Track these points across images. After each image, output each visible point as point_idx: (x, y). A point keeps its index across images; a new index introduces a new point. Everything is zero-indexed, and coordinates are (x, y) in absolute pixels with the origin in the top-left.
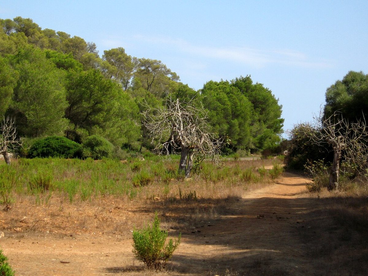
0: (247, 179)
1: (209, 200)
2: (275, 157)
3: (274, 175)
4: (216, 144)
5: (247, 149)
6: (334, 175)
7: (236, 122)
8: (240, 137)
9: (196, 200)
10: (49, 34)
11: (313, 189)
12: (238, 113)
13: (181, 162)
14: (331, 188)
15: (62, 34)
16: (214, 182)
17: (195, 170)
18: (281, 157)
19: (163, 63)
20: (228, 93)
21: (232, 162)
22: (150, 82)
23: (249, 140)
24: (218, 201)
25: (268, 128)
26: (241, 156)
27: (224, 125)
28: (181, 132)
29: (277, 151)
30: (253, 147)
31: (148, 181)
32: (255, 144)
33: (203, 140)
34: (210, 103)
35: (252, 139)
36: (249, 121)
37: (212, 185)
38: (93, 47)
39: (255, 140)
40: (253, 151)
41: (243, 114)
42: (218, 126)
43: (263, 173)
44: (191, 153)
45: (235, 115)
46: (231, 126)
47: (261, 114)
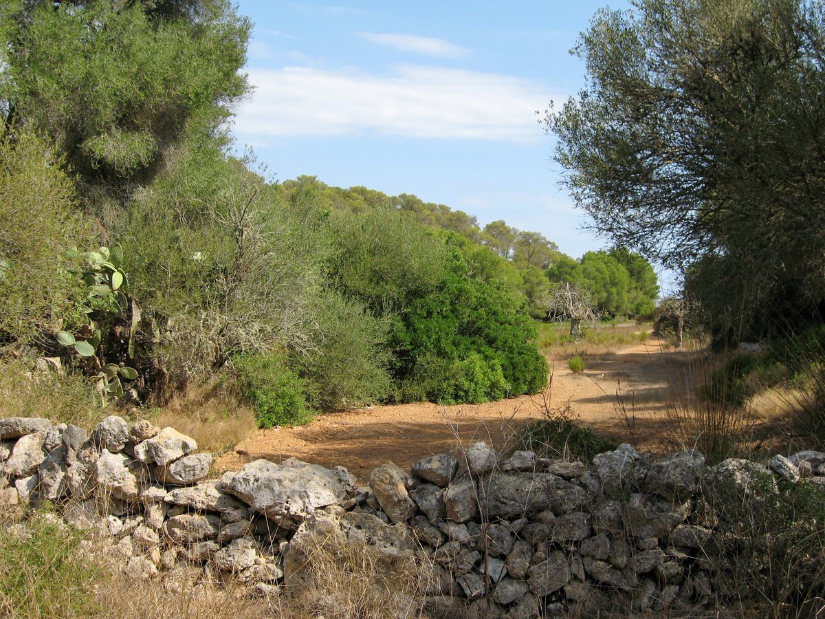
0: (621, 341)
1: (595, 355)
2: (648, 324)
3: (643, 339)
4: (597, 316)
5: (624, 315)
6: (679, 338)
7: (614, 290)
8: (619, 304)
9: (586, 355)
10: (432, 207)
11: (666, 347)
12: (617, 281)
13: (572, 330)
14: (676, 346)
15: (442, 207)
16: (597, 344)
17: (582, 336)
18: (652, 323)
19: (543, 235)
20: (606, 263)
21: (610, 328)
22: (530, 253)
23: (627, 307)
24: (600, 355)
25: (644, 294)
26: (619, 322)
27: (603, 293)
28: (571, 308)
29: (649, 318)
30: (630, 313)
31: (550, 344)
32: (632, 311)
33: (587, 313)
34: (590, 273)
35: (629, 305)
36: (626, 288)
37: (595, 346)
38: (474, 220)
39: (633, 306)
40: (630, 317)
41: (621, 283)
42: (596, 294)
43: (633, 337)
44: (578, 323)
45: (614, 284)
46: (610, 294)
47: (637, 282)
